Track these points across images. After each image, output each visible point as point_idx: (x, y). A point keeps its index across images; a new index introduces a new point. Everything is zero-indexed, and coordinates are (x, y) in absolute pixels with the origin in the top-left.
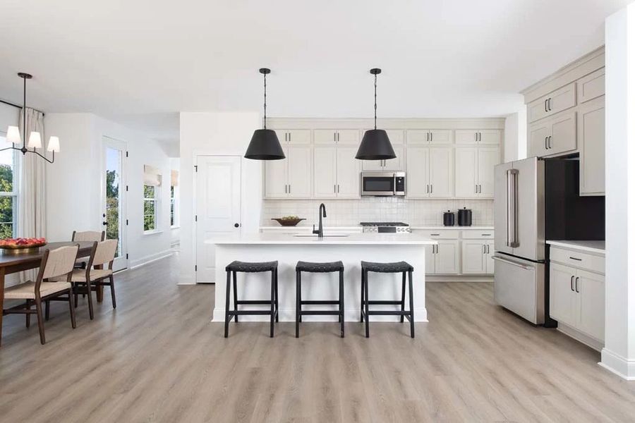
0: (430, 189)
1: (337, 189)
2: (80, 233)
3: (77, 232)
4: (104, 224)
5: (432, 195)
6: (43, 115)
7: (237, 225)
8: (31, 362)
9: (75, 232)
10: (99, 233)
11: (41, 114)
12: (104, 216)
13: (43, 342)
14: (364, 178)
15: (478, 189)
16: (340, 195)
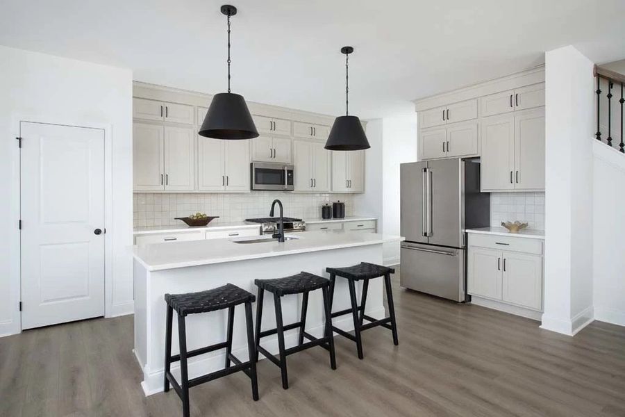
0: (313, 183)
1: (225, 181)
5: (315, 189)
7: (98, 232)
14: (256, 169)
15: (349, 184)
16: (229, 189)
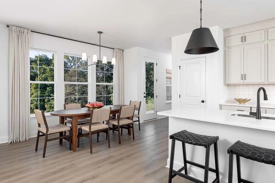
2: (133, 102)
3: (132, 101)
4: (145, 97)
6: (123, 51)
7: (203, 102)
8: (73, 164)
9: (131, 101)
10: (139, 102)
11: (121, 51)
12: (144, 93)
13: (91, 152)
